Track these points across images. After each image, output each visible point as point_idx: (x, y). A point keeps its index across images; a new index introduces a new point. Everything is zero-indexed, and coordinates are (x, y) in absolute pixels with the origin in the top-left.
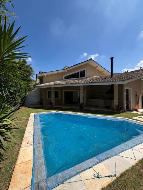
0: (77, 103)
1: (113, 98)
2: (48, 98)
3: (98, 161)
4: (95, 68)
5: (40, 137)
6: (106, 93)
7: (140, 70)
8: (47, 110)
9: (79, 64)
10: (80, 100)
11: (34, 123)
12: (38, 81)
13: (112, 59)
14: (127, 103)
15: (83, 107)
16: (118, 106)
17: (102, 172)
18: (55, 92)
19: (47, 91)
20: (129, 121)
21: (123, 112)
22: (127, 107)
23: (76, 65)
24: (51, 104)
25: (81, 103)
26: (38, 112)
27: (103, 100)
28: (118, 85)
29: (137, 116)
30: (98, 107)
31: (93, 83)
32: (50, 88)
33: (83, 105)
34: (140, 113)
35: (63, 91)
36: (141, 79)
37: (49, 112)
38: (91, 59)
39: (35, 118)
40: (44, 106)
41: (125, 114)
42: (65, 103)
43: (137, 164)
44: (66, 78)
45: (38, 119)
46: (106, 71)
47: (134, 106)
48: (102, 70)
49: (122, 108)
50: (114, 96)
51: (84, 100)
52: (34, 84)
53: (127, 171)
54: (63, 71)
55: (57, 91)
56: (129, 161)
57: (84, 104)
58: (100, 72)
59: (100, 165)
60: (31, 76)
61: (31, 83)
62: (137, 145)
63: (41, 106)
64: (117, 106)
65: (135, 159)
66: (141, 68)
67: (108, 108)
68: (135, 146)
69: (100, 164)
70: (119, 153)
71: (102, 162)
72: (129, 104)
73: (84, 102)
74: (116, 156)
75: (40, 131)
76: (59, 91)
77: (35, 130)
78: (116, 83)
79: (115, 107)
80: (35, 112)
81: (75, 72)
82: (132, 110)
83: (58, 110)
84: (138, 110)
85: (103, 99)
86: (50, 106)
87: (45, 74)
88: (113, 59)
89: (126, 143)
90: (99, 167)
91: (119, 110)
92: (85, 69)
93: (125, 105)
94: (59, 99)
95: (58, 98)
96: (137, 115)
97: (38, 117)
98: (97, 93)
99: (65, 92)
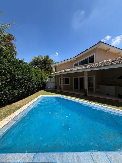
4: (106, 51)
9: (87, 50)
15: (87, 93)
19: (60, 78)
23: (84, 51)
25: (85, 89)
27: (115, 87)
35: (73, 77)
38: (100, 42)
42: (75, 89)
44: (76, 66)
54: (73, 59)
55: (67, 77)
58: (115, 55)
81: (83, 59)
87: (57, 64)
92: (94, 54)
94: (70, 84)
95: (68, 84)
98: (109, 78)
99: (75, 78)
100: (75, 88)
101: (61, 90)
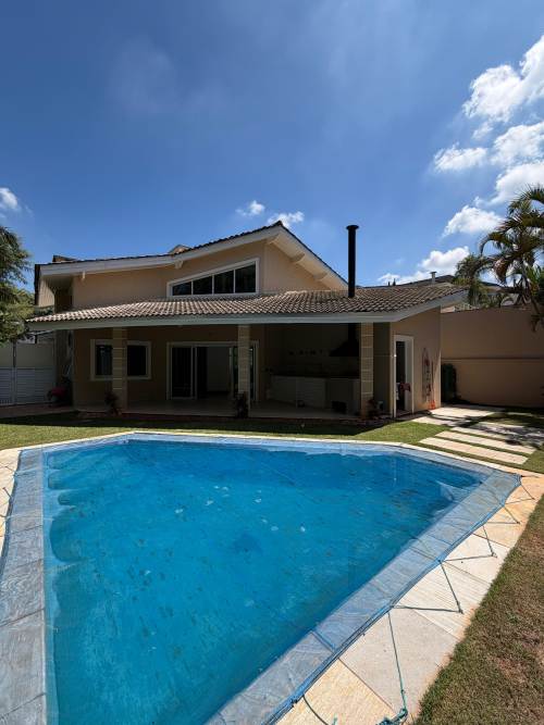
0: (226, 393)
1: (356, 374)
2: (99, 372)
3: (326, 654)
4: (291, 260)
5: (37, 576)
6: (333, 354)
7: (430, 280)
8: (88, 430)
9: (231, 238)
10: (236, 381)
11: (10, 502)
12: (47, 299)
13: (352, 230)
14: (401, 390)
15: (249, 408)
16: (372, 402)
17: (347, 712)
18: (130, 349)
19: (93, 343)
20: (412, 453)
21: (388, 423)
22: (401, 404)
23: (221, 241)
24: (111, 399)
25: (240, 391)
26: (43, 440)
27: (323, 380)
28: (374, 324)
29: (433, 435)
30: (302, 406)
31: (286, 314)
32: (107, 333)
33: (248, 402)
34: (439, 423)
35: (168, 344)
36: (439, 308)
37: (98, 438)
38: (279, 223)
39: (21, 472)
40: (77, 412)
41: (395, 428)
42: (174, 395)
43: (469, 631)
44: (181, 293)
45: (40, 476)
46: (330, 275)
47: (420, 398)
48: (318, 268)
49: (385, 408)
50: (359, 364)
51: (252, 380)
52: (25, 313)
53: (444, 675)
54: (168, 261)
55: (140, 343)
56: (442, 626)
57: (252, 396)
58: (312, 278)
59: (335, 672)
60: (12, 274)
61: (10, 306)
62: (453, 546)
63: (57, 411)
64: (370, 402)
65: (460, 611)
66: (433, 273)
67: (339, 407)
68: (448, 551)
69: (336, 666)
70: (401, 594)
71: (342, 653)
72: (406, 392)
73: (252, 390)
74: (392, 612)
75: (41, 536)
76: (148, 344)
77: (14, 540)
78: (366, 319)
79: (364, 404)
80: (27, 443)
81: (217, 270)
82: (415, 413)
83: (144, 427)
84: (433, 412)
85: (321, 375)
86: (106, 409)
87: (84, 270)
88: (357, 231)
89: (417, 545)
90: (333, 685)
91: (377, 415)
92: (256, 261)
93: (394, 397)
94: (148, 377)
95: (143, 372)
96: (433, 431)
97: (38, 467)
98: (301, 353)
99: (174, 350)
100: (175, 393)
101: (113, 405)
